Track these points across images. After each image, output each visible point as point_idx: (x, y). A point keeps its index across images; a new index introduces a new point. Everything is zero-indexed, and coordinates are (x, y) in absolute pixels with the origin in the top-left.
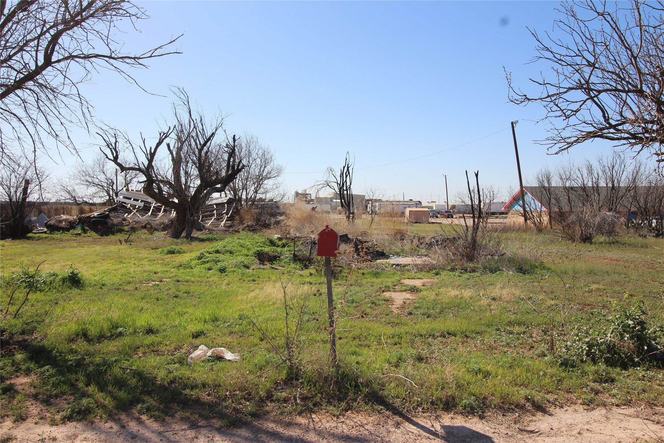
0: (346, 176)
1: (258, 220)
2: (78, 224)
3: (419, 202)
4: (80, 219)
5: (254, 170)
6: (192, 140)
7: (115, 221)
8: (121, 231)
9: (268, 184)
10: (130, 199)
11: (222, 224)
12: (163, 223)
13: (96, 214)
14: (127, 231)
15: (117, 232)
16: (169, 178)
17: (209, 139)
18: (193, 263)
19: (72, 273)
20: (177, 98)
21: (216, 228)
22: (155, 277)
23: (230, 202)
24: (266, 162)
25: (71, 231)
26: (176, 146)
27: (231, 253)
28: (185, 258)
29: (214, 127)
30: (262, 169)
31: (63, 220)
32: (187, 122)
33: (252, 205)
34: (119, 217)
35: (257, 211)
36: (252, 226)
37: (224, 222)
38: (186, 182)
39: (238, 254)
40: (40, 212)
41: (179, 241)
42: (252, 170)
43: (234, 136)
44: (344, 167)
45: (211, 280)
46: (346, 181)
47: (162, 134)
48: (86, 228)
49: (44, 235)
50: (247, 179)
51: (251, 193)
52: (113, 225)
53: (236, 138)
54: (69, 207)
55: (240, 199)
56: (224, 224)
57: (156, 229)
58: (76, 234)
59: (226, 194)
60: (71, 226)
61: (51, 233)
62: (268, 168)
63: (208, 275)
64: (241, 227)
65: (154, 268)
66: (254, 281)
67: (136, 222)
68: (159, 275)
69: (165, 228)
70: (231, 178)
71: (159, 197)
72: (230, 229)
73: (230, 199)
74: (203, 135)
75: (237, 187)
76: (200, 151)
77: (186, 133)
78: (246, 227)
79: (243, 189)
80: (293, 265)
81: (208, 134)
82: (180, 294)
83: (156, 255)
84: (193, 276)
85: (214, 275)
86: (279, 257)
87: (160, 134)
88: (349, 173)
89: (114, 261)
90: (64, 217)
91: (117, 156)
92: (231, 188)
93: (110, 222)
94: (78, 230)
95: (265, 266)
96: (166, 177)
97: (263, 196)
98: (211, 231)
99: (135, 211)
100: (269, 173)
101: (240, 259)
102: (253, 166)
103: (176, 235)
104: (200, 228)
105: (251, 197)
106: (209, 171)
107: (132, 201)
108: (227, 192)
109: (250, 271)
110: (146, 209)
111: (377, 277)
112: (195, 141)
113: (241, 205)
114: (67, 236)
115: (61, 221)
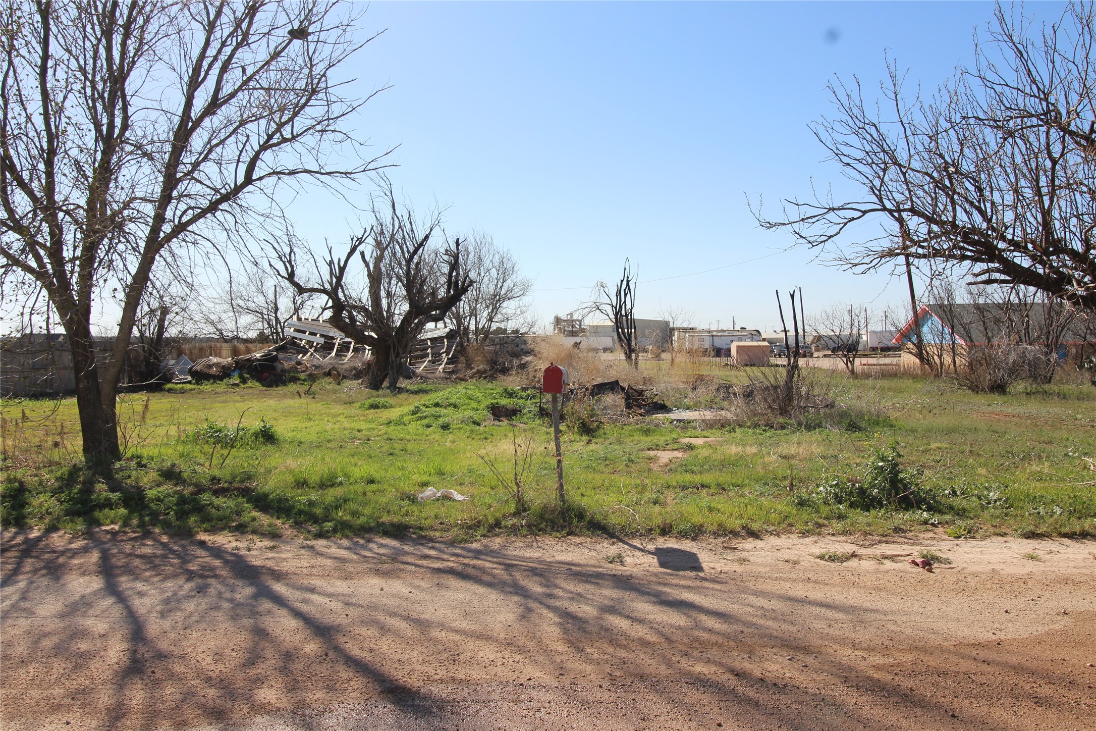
0: (626, 295)
1: (493, 363)
2: (234, 370)
3: (758, 331)
4: (237, 363)
5: (488, 287)
6: (397, 247)
7: (287, 365)
8: (295, 380)
9: (508, 307)
10: (304, 332)
11: (441, 368)
12: (355, 368)
13: (258, 355)
14: (304, 380)
15: (290, 381)
16: (364, 301)
17: (421, 245)
18: (406, 419)
19: (264, 427)
20: (375, 187)
21: (432, 375)
22: (359, 435)
23: (451, 335)
24: (504, 273)
25: (225, 380)
26: (375, 255)
27: (455, 406)
28: (394, 413)
29: (428, 225)
30: (500, 284)
31: (214, 364)
32: (389, 220)
33: (484, 339)
34: (291, 359)
35: (492, 348)
36: (485, 371)
37: (443, 366)
38: (389, 307)
39: (464, 407)
40: (180, 353)
41: (381, 392)
42: (483, 287)
43: (458, 240)
44: (622, 281)
45: (431, 437)
46: (625, 302)
47: (355, 239)
48: (246, 376)
49: (188, 386)
50: (477, 301)
51: (483, 322)
52: (284, 371)
53: (460, 241)
54: (218, 345)
55: (467, 330)
56: (444, 369)
57: (345, 377)
58: (233, 385)
59: (445, 323)
60: (225, 373)
61: (197, 383)
62: (509, 283)
63: (428, 433)
64: (469, 372)
65: (357, 425)
66: (486, 438)
67: (317, 367)
68: (365, 432)
69: (357, 374)
70: (453, 300)
71: (350, 329)
72: (453, 377)
73: (451, 330)
74: (413, 238)
75: (462, 313)
76: (409, 261)
77: (387, 235)
78: (475, 373)
79: (471, 316)
80: (538, 421)
81: (420, 237)
82: (396, 452)
83: (353, 410)
84: (408, 433)
85: (435, 433)
86: (520, 411)
87: (352, 239)
88: (629, 289)
89: (300, 418)
90: (214, 360)
91: (293, 272)
92: (453, 314)
93: (279, 366)
94: (236, 380)
95: (501, 423)
96: (360, 300)
97: (502, 326)
98: (424, 379)
99: (312, 350)
100: (510, 290)
101: (468, 413)
102: (486, 279)
103: (375, 385)
104: (410, 375)
105: (484, 327)
106: (420, 291)
107: (306, 336)
108: (447, 320)
109: (482, 428)
110: (327, 347)
111: (647, 435)
112: (401, 248)
113: (468, 340)
114: (221, 387)
115: (210, 366)
